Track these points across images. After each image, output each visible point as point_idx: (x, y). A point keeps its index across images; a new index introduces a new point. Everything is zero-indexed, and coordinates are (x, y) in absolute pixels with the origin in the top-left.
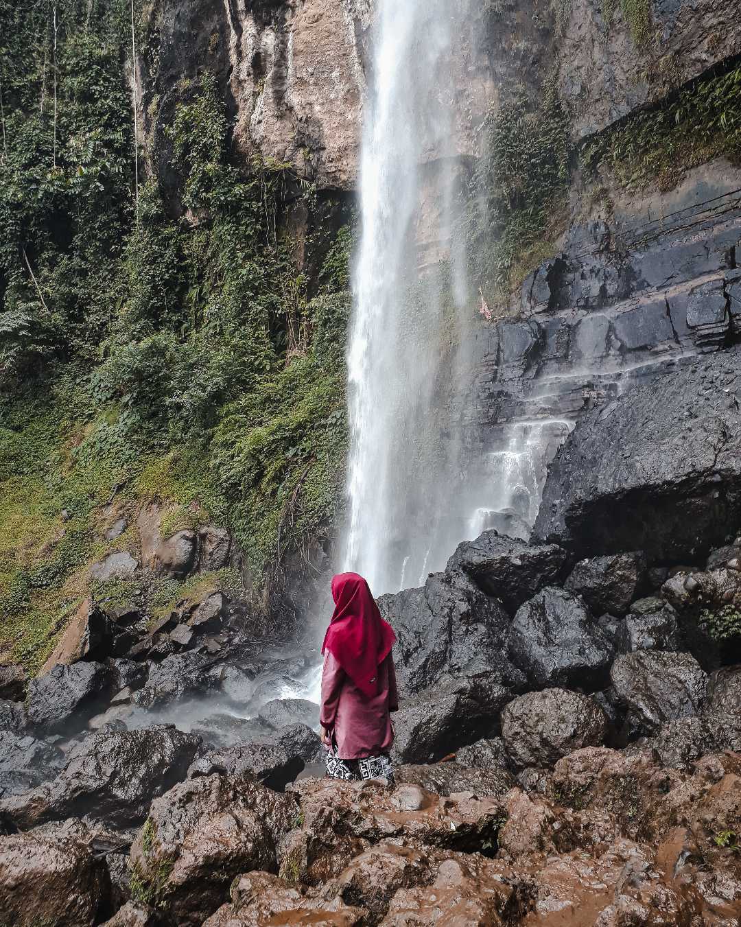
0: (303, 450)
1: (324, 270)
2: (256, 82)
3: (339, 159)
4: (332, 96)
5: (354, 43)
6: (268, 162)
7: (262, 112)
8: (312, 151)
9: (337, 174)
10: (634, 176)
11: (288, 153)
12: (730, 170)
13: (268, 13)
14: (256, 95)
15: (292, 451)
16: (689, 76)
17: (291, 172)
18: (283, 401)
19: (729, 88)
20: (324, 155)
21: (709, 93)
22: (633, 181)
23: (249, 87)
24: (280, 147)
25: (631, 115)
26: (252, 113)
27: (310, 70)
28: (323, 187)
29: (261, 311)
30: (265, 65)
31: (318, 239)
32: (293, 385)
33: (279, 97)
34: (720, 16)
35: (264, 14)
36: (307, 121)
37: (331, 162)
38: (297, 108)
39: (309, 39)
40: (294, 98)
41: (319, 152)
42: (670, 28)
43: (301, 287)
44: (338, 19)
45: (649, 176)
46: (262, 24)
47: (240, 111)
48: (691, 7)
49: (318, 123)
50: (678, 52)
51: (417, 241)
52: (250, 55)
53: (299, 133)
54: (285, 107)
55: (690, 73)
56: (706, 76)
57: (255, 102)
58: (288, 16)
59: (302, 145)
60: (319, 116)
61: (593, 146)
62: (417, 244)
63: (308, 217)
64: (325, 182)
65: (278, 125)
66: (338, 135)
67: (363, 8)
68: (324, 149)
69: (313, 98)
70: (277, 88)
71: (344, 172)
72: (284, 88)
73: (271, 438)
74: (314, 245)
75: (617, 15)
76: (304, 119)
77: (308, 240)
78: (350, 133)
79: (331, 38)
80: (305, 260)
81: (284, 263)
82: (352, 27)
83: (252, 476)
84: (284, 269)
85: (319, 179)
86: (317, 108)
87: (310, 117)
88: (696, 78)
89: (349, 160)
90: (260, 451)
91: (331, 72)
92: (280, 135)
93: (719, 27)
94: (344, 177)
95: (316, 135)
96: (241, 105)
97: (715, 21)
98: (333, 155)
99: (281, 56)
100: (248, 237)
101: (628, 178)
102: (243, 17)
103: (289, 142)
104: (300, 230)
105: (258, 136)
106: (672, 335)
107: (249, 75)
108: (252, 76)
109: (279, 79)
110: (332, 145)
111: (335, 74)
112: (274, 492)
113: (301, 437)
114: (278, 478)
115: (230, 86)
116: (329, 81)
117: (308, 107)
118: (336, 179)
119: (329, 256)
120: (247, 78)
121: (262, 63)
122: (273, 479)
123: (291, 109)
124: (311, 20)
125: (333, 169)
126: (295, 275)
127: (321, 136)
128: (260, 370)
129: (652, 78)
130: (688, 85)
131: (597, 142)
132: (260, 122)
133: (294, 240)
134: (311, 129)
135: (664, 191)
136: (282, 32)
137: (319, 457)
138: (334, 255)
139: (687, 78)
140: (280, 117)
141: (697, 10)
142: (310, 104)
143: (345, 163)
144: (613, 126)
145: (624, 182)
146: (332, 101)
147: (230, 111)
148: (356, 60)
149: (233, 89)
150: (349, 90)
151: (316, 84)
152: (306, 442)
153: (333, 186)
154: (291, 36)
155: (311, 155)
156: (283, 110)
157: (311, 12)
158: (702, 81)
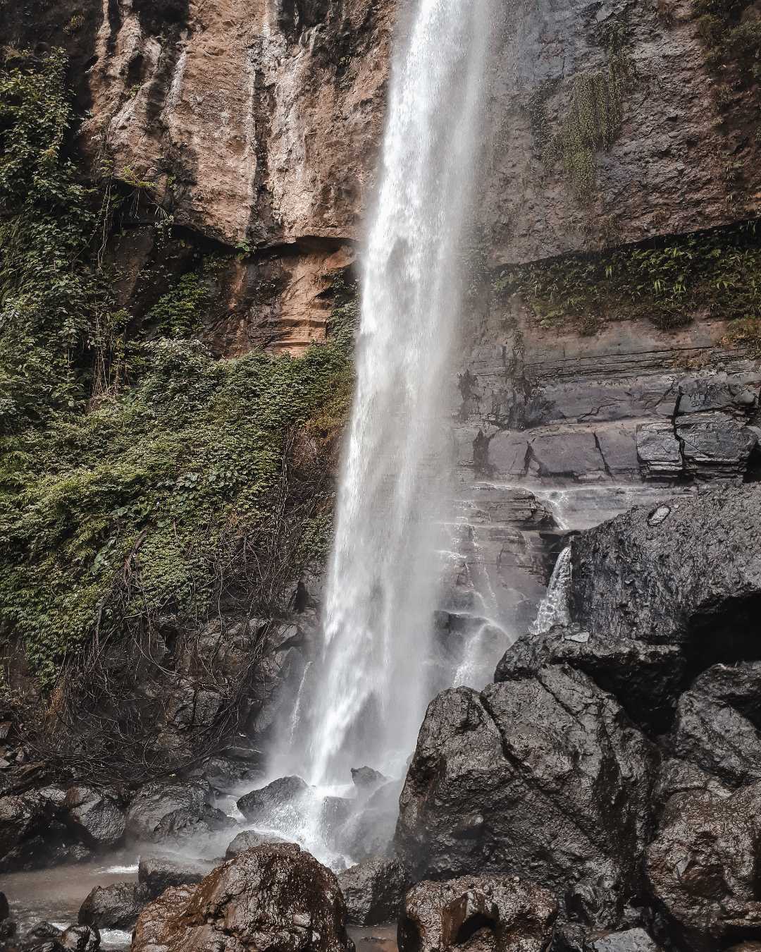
0: (138, 512)
1: (152, 314)
2: (128, 86)
3: (210, 201)
4: (216, 135)
5: (252, 94)
6: (124, 173)
7: (129, 119)
8: (178, 181)
9: (204, 216)
10: (552, 314)
11: (150, 173)
12: (654, 331)
13: (159, 22)
14: (124, 98)
15: (121, 512)
16: (627, 240)
17: (148, 194)
18: (91, 449)
19: (665, 261)
20: (194, 191)
21: (643, 260)
22: (549, 318)
23: (117, 88)
24: (142, 162)
25: (560, 259)
26: (115, 114)
27: (199, 99)
28: (182, 223)
29: (70, 335)
30: (145, 72)
31: (155, 277)
32: (107, 433)
33: (153, 111)
34: (667, 198)
35: (154, 21)
36: (181, 149)
37: (200, 201)
38: (173, 131)
39: (204, 67)
40: (173, 120)
41: (187, 185)
42: (615, 194)
43: (119, 324)
44: (240, 63)
45: (568, 317)
46: (148, 30)
47: (95, 109)
48: (640, 182)
49: (193, 155)
50: (619, 216)
51: (285, 314)
52: (129, 55)
53: (169, 157)
54: (157, 124)
55: (629, 238)
56: (644, 245)
57: (121, 104)
58: (184, 35)
59: (168, 172)
60: (197, 149)
61: (511, 275)
62: (284, 318)
63: (152, 250)
64: (185, 219)
65: (144, 140)
66: (213, 176)
67: (272, 64)
68: (194, 184)
69: (194, 128)
70: (154, 101)
71: (212, 216)
72: (163, 104)
73: (94, 488)
74: (149, 283)
75: (558, 166)
76: (179, 145)
77: (143, 274)
78: (227, 179)
79: (229, 78)
80: (132, 296)
81: (102, 291)
82: (252, 77)
83: (55, 532)
84: (100, 298)
85: (179, 213)
86: (196, 140)
87: (186, 146)
88: (634, 243)
89: (220, 207)
90: (73, 502)
91: (221, 111)
92: (145, 150)
93: (665, 208)
94: (209, 222)
95: (189, 167)
96: (101, 101)
97: (661, 201)
98: (204, 195)
99: (166, 71)
100: (69, 247)
101: (543, 314)
102: (125, 14)
103: (154, 162)
104: (135, 260)
105: (118, 142)
106: (603, 467)
107: (122, 73)
108: (125, 76)
109: (157, 94)
110: (205, 183)
111: (225, 114)
112: (89, 560)
113: (136, 495)
114: (96, 542)
115: (88, 77)
116: (216, 118)
117: (187, 135)
118: (199, 220)
119: (162, 300)
120: (118, 76)
121: (142, 69)
122: (89, 543)
123: (165, 129)
124: (212, 51)
125: (200, 209)
126: (115, 309)
127: (196, 170)
128: (57, 405)
129: (589, 230)
130: (625, 247)
131: (515, 273)
132: (123, 128)
133: (122, 269)
134: (184, 158)
135: (584, 334)
136: (172, 50)
137: (161, 525)
138: (170, 300)
139: (625, 241)
140: (149, 133)
141: (645, 187)
142: (190, 133)
143: (215, 207)
144: (537, 264)
145: (538, 317)
146: (214, 140)
147: (81, 103)
148: (250, 110)
149: (92, 82)
150: (236, 137)
151: (200, 115)
152: (142, 502)
153: (193, 227)
154: (183, 57)
155: (175, 186)
156: (155, 128)
157: (212, 43)
158: (638, 247)
